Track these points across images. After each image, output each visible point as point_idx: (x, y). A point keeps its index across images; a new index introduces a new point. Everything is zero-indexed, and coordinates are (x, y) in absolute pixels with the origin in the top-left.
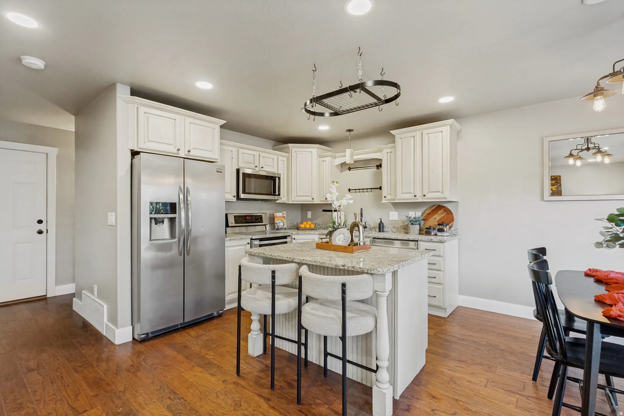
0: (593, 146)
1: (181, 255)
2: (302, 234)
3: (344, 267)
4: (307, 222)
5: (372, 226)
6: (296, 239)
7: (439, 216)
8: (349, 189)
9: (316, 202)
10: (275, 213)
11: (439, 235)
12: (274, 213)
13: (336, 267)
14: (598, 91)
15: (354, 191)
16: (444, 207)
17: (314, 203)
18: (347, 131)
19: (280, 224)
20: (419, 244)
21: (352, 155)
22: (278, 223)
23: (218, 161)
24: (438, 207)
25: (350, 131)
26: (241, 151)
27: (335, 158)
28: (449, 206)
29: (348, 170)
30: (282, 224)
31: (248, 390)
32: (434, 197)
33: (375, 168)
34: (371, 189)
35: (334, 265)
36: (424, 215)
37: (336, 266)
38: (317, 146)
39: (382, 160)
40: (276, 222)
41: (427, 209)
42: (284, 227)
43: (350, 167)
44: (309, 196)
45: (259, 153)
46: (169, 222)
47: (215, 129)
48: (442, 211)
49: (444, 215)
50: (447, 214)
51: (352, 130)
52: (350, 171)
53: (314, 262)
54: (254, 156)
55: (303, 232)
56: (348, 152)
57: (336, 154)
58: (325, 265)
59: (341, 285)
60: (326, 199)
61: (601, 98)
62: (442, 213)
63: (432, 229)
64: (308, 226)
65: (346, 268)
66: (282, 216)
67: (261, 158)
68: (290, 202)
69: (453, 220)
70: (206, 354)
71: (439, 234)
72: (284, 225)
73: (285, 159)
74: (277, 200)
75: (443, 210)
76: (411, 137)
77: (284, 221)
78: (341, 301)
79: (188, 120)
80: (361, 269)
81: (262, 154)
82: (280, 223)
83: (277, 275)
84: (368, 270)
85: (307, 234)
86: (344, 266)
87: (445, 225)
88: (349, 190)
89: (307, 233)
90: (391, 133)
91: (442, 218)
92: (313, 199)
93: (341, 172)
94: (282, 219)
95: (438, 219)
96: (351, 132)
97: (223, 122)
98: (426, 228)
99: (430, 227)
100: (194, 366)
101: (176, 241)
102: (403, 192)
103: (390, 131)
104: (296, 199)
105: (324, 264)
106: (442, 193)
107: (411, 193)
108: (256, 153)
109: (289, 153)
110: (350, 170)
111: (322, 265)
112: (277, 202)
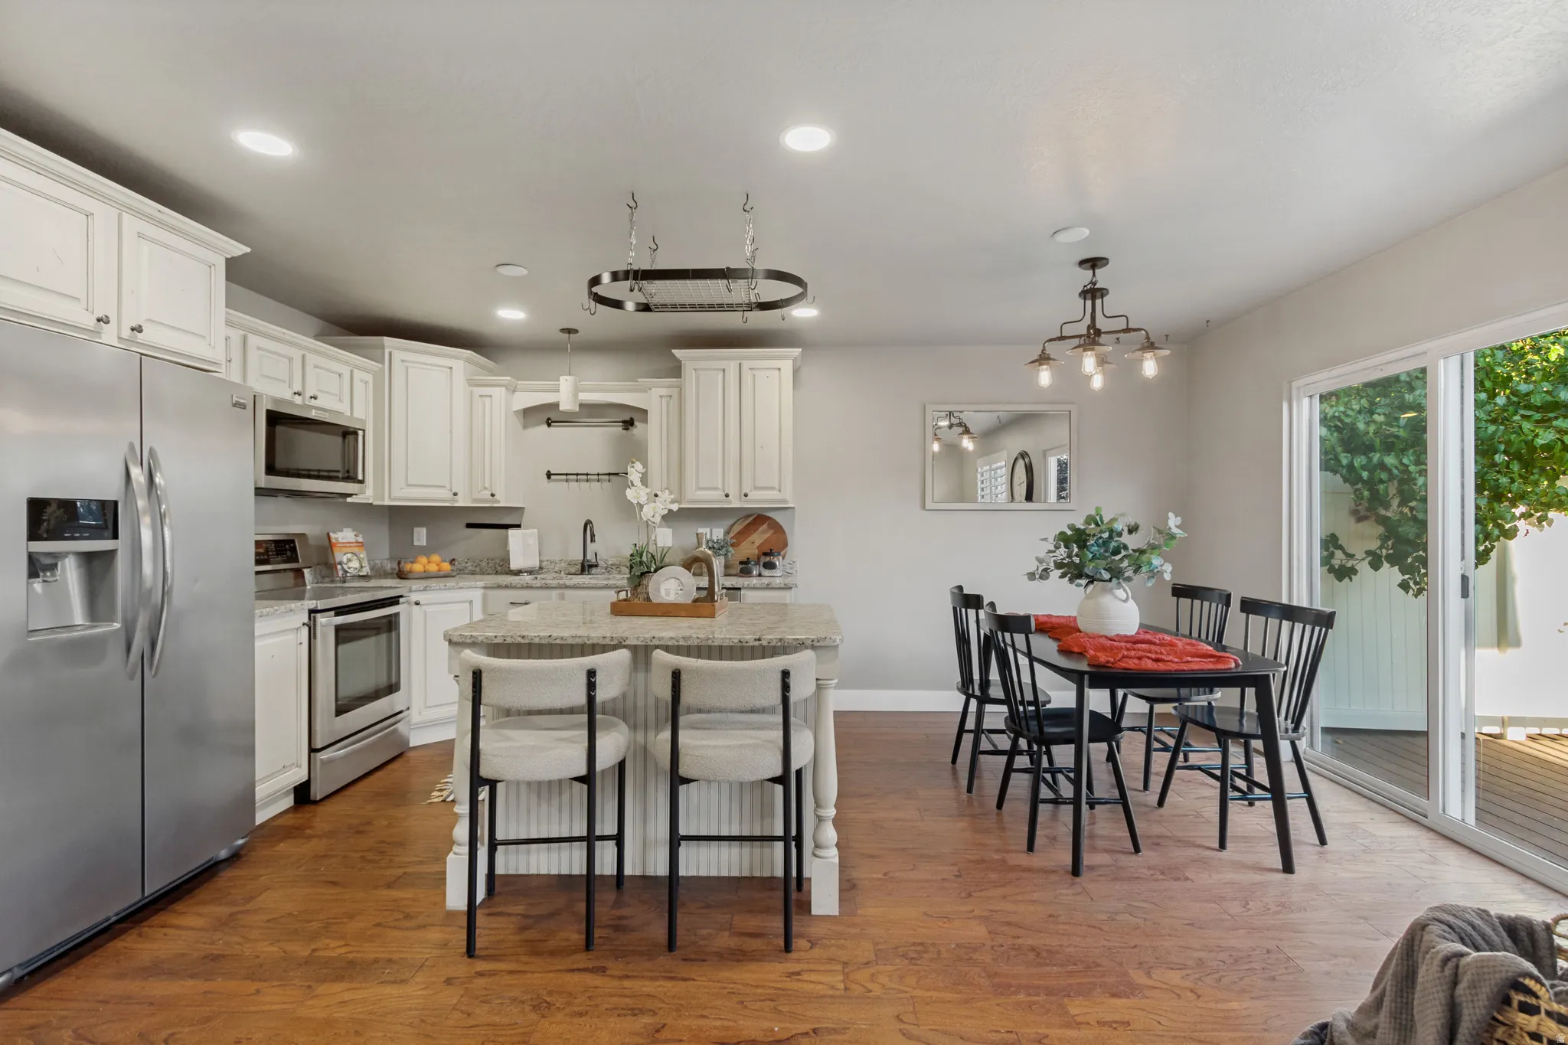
0: (958, 421)
1: (132, 677)
2: (440, 589)
3: (761, 642)
4: (428, 557)
5: (610, 562)
6: (421, 603)
7: (760, 537)
8: (549, 471)
9: (461, 502)
10: (334, 532)
11: (767, 575)
12: (331, 534)
13: (741, 644)
14: (1043, 359)
15: (564, 477)
16: (769, 518)
17: (456, 505)
18: (563, 330)
19: (351, 565)
20: (744, 594)
21: (577, 390)
22: (345, 560)
23: (221, 368)
24: (758, 519)
25: (569, 331)
26: (253, 340)
27: (514, 391)
28: (777, 517)
29: (546, 426)
30: (355, 564)
31: (533, 972)
32: (759, 499)
33: (619, 426)
34: (609, 474)
35: (736, 641)
36: (731, 535)
37: (740, 641)
38: (466, 355)
39: (647, 411)
40: (337, 560)
41: (736, 523)
42: (361, 574)
43: (549, 419)
44: (444, 487)
45: (303, 352)
46: (79, 567)
47: (213, 268)
48: (765, 526)
49: (768, 535)
50: (774, 533)
51: (576, 331)
52: (551, 428)
53: (682, 640)
54: (291, 360)
55: (422, 584)
56: (566, 383)
57: (520, 382)
58: (713, 642)
59: (779, 676)
60: (493, 495)
61: (1046, 369)
62: (764, 532)
63: (753, 563)
64: (433, 568)
65: (764, 643)
66: (354, 541)
67: (309, 368)
68: (387, 503)
69: (785, 545)
70: (314, 950)
71: (766, 572)
72: (362, 567)
73: (369, 378)
74: (350, 495)
75: (768, 525)
76: (718, 369)
77: (362, 556)
78: (781, 707)
79: (131, 223)
80: (798, 642)
81: (311, 359)
82: (349, 560)
83: (599, 679)
84: (813, 641)
85: (453, 588)
86: (759, 640)
87: (776, 554)
88: (549, 475)
89: (453, 584)
90: (673, 355)
91: (766, 541)
92: (455, 494)
93: (525, 427)
94: (356, 550)
95: (758, 543)
96: (571, 335)
97: (239, 249)
98: (741, 563)
99: (748, 559)
100: (309, 987)
101: (117, 630)
102: (701, 485)
103: (673, 351)
104: (402, 493)
105: (710, 642)
106: (780, 491)
107: (717, 489)
108: (297, 354)
109: (382, 362)
110: (549, 425)
111: (704, 643)
112: (349, 500)
